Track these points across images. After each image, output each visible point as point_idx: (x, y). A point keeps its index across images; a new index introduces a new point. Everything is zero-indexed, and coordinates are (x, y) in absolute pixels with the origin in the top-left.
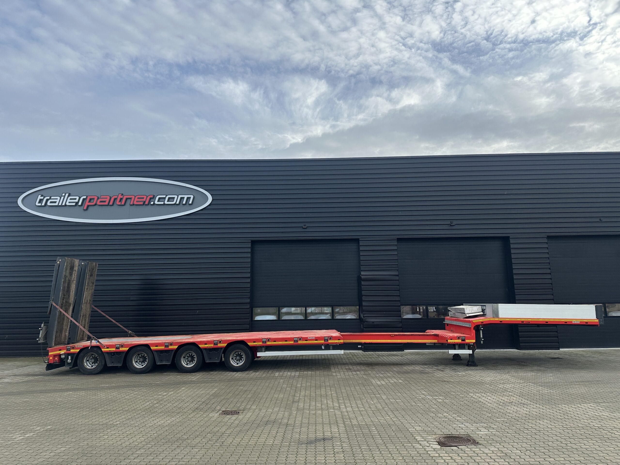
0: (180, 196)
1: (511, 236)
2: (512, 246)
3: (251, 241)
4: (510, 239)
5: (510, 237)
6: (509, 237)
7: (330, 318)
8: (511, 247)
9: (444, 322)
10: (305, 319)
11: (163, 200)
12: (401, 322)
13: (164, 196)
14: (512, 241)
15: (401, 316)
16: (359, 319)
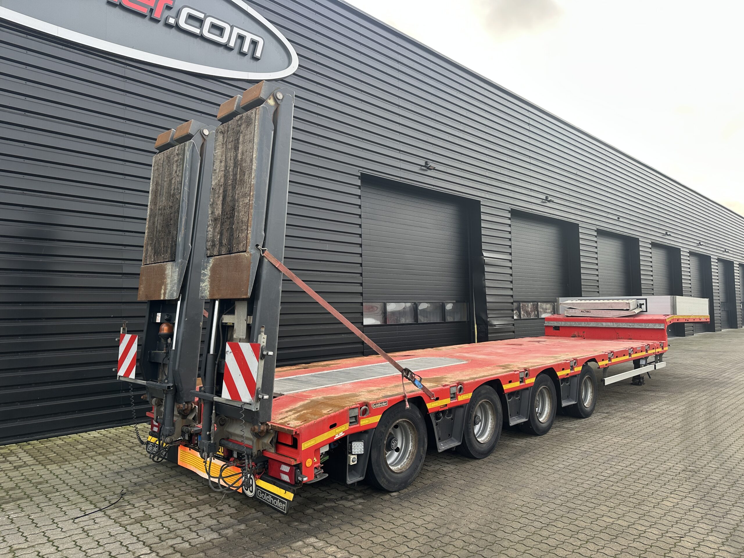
0: (236, 31)
3: (360, 173)
4: (579, 228)
6: (578, 224)
7: (441, 320)
11: (197, 24)
13: (202, 16)
15: (513, 317)
16: (468, 321)
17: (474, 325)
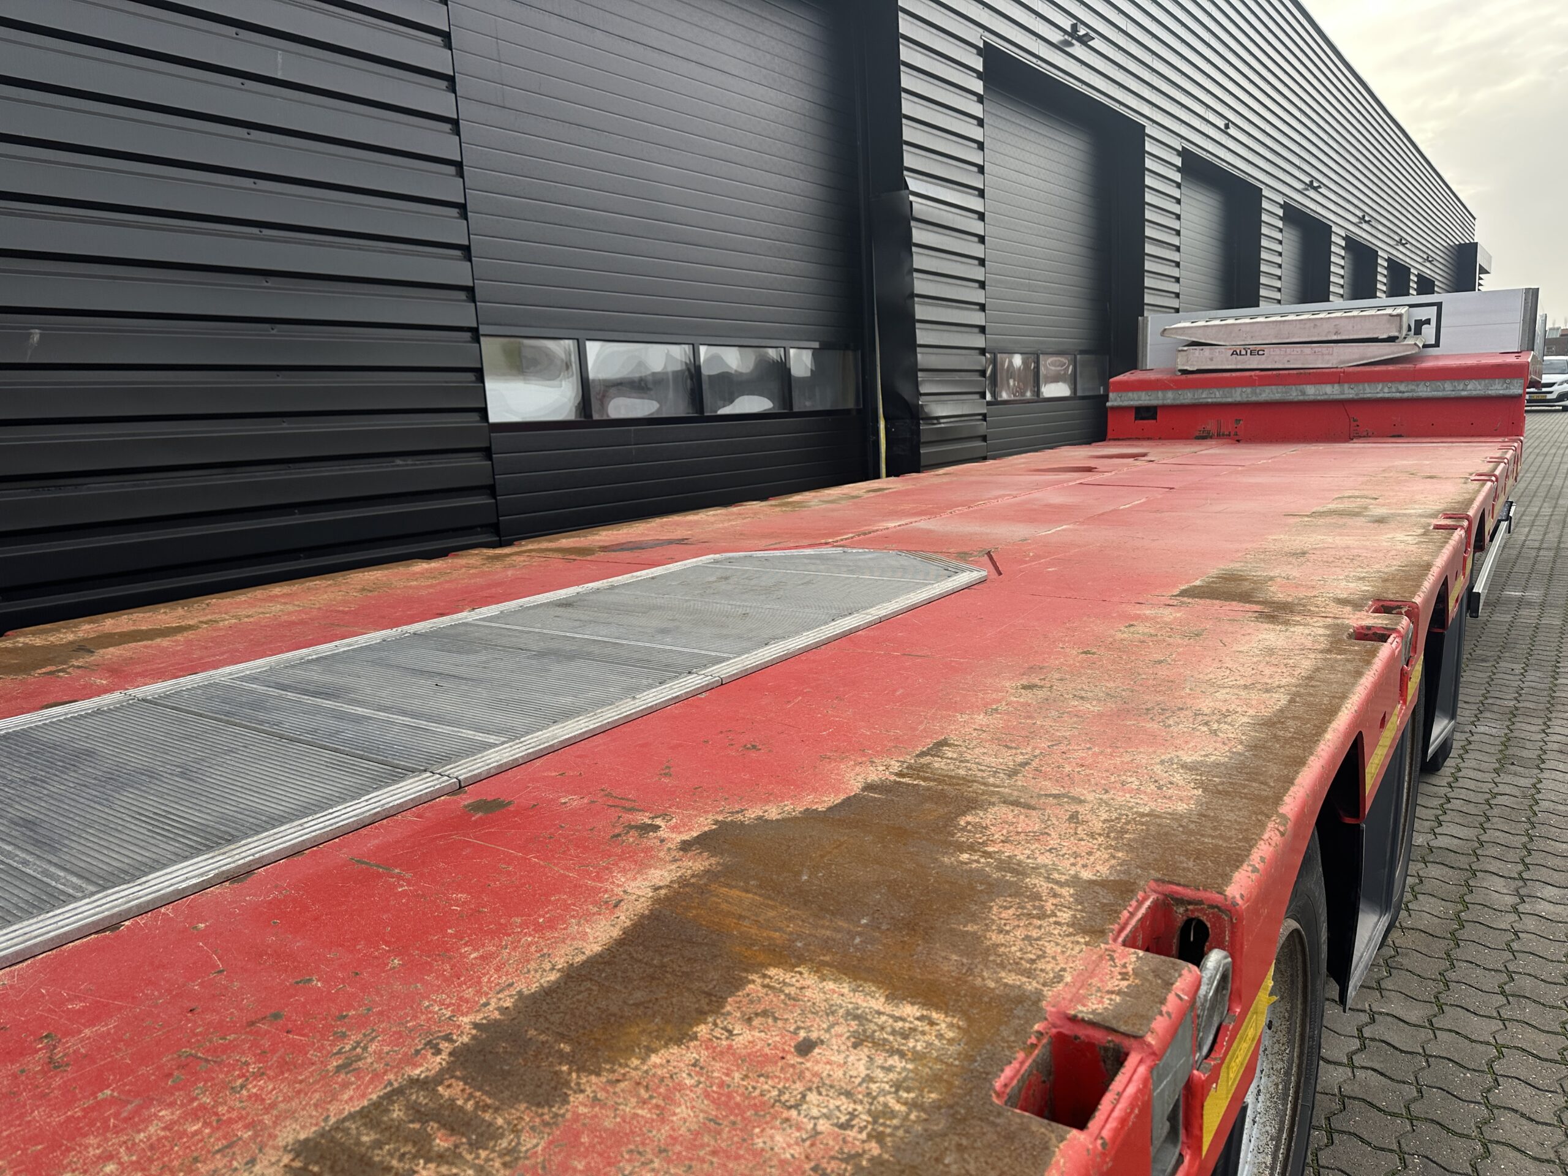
2: (1146, 162)
4: (1146, 139)
5: (1146, 131)
6: (1145, 128)
8: (1146, 166)
12: (985, 415)
14: (1148, 145)
16: (859, 411)
17: (877, 421)
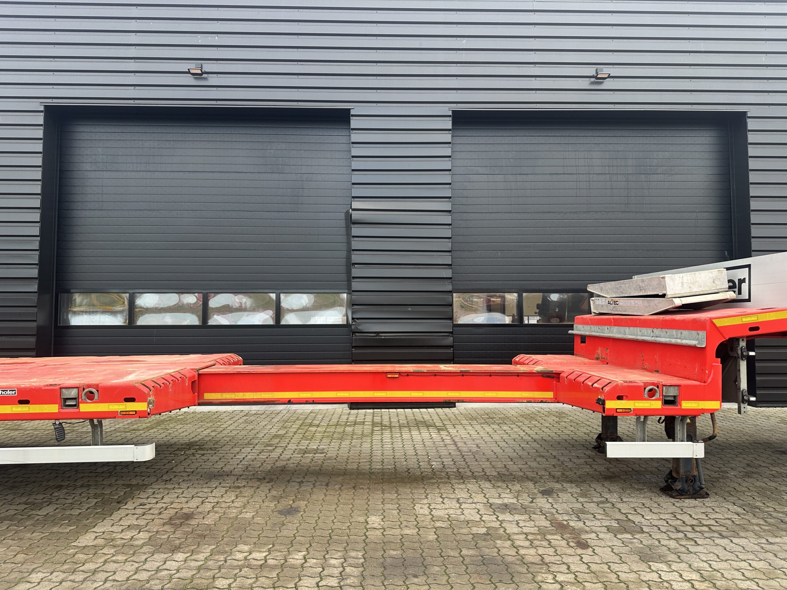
1: (752, 111)
2: (752, 138)
3: (46, 107)
4: (749, 120)
5: (749, 115)
6: (745, 113)
7: (271, 322)
8: (750, 141)
9: (573, 330)
10: (201, 324)
12: (451, 333)
14: (751, 124)
15: (451, 319)
